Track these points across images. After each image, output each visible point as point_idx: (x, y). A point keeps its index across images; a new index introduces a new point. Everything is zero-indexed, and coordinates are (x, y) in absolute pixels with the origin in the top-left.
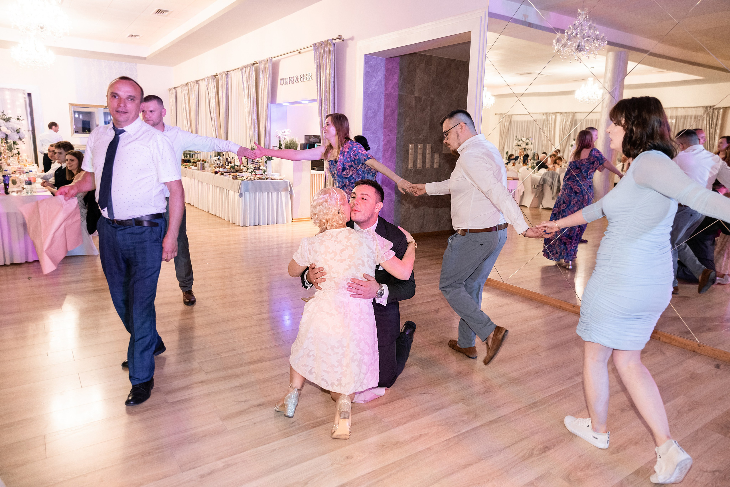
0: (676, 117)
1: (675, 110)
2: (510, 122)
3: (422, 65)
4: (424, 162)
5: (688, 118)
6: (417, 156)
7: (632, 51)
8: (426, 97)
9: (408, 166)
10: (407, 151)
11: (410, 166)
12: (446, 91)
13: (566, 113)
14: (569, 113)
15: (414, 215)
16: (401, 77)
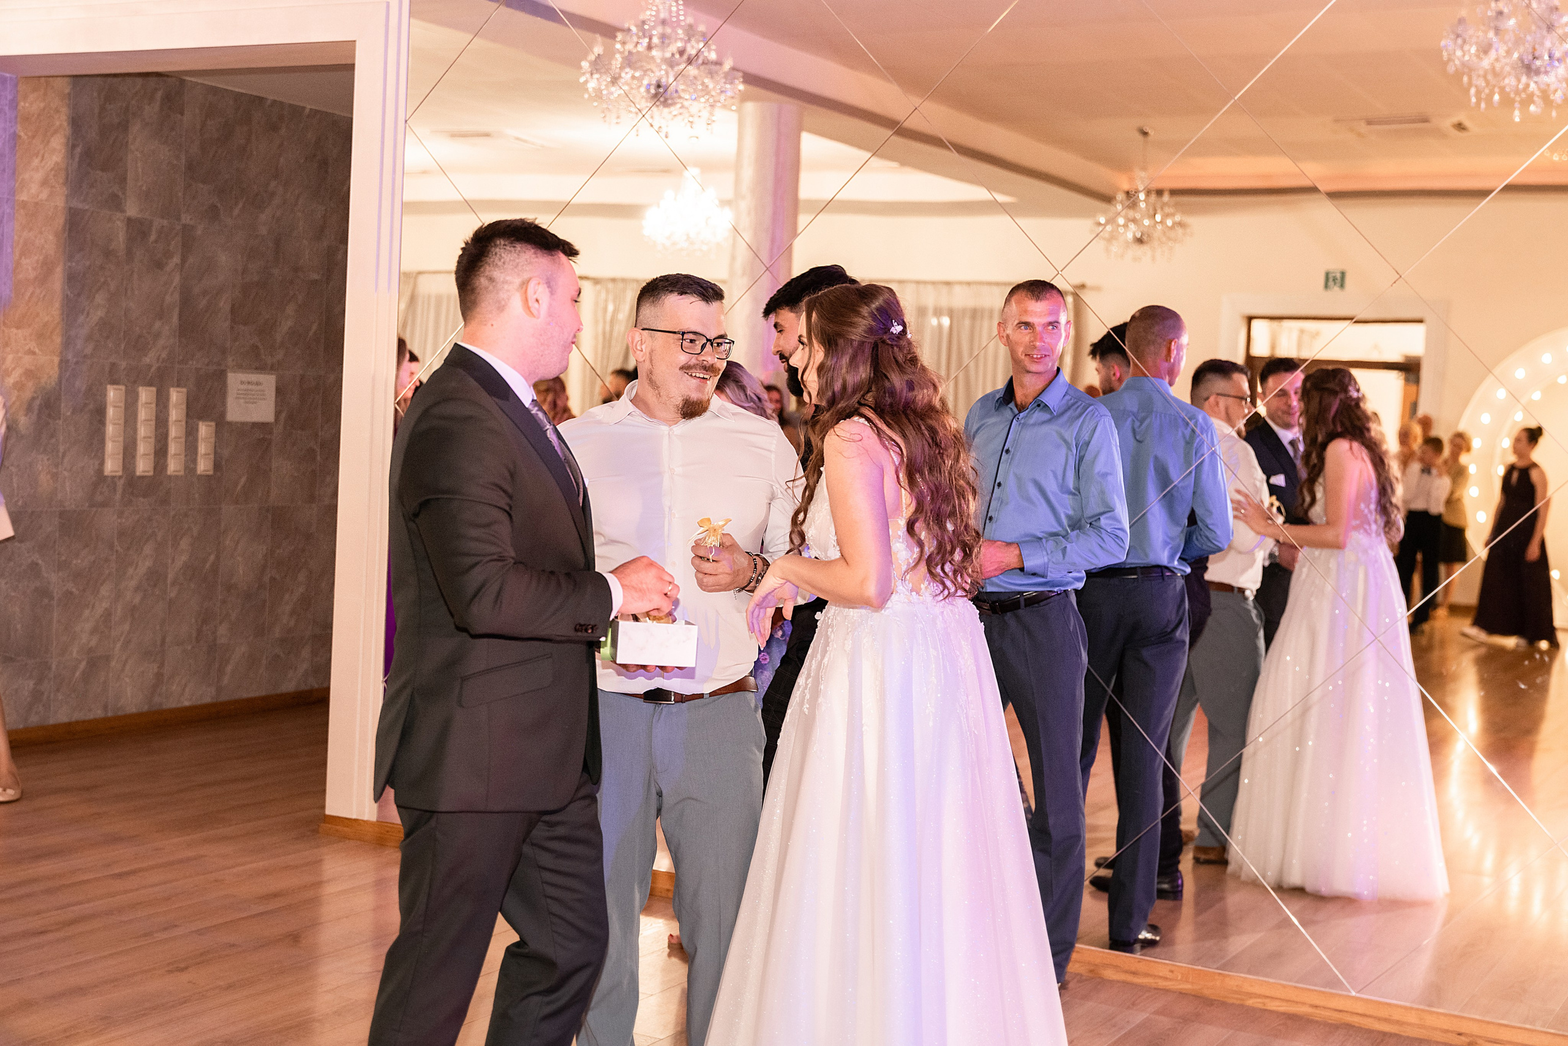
0: (951, 313)
1: (944, 289)
2: (413, 299)
3: (151, 110)
4: (161, 453)
5: (982, 317)
6: (135, 430)
7: (814, 107)
8: (165, 222)
9: (102, 463)
10: (100, 412)
11: (112, 466)
12: (236, 204)
13: (614, 280)
14: (624, 280)
15: (127, 642)
16: (74, 146)
